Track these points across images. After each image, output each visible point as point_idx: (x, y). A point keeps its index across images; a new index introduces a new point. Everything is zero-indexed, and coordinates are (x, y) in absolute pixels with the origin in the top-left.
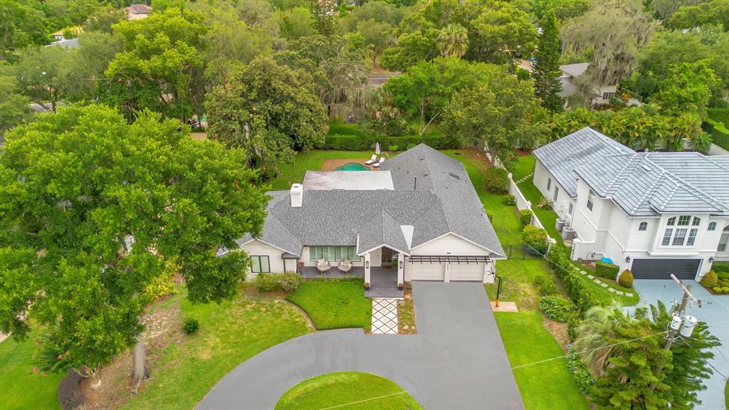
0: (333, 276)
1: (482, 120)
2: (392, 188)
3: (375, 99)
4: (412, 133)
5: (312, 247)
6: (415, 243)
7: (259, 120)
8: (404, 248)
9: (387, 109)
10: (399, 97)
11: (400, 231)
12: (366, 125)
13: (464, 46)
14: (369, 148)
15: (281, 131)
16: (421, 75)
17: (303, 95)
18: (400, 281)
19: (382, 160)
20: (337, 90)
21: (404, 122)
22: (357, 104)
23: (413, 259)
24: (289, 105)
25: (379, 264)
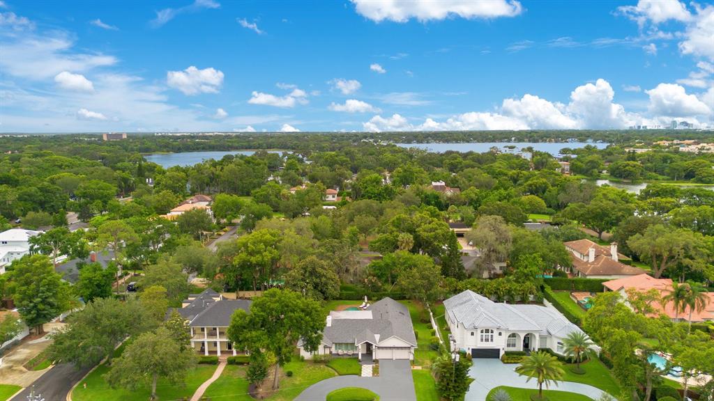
0: (345, 357)
1: (414, 287)
2: (372, 318)
3: (365, 272)
4: (385, 290)
5: (336, 344)
6: (380, 340)
7: (310, 286)
8: (375, 343)
9: (370, 278)
10: (377, 272)
11: (374, 337)
12: (359, 286)
13: (411, 244)
14: (362, 299)
15: (319, 291)
16: (388, 261)
17: (330, 274)
18: (374, 358)
19: (368, 305)
20: (344, 267)
21: (380, 285)
22: (355, 274)
23: (379, 348)
24: (324, 279)
25: (365, 352)
